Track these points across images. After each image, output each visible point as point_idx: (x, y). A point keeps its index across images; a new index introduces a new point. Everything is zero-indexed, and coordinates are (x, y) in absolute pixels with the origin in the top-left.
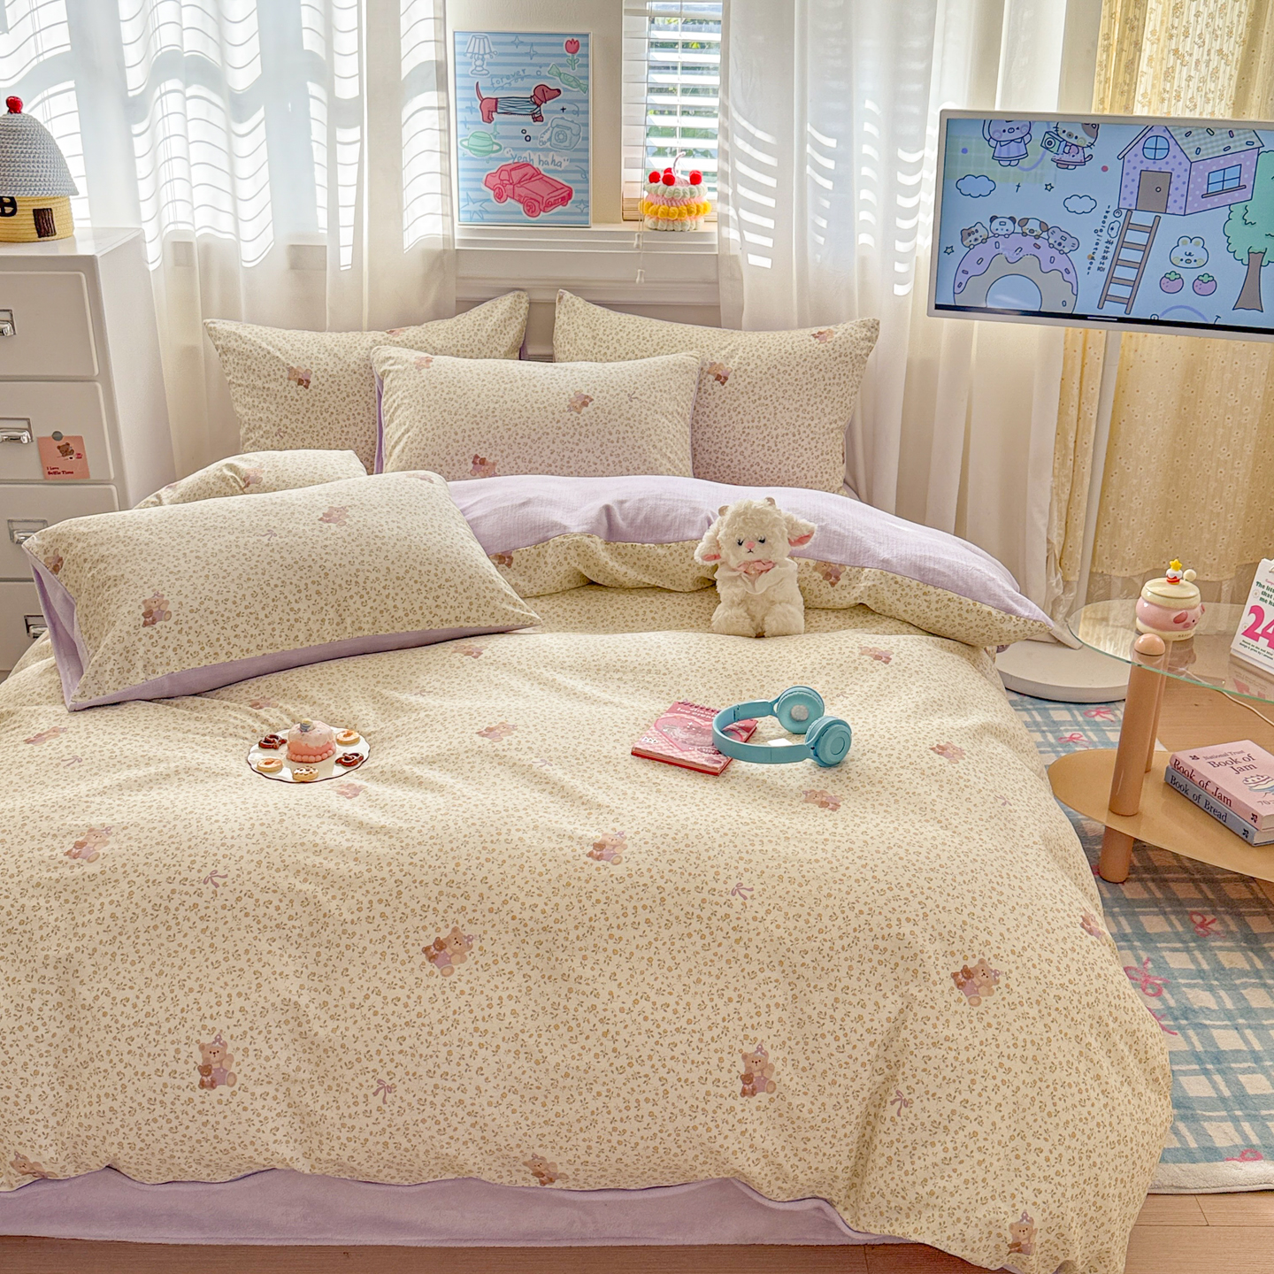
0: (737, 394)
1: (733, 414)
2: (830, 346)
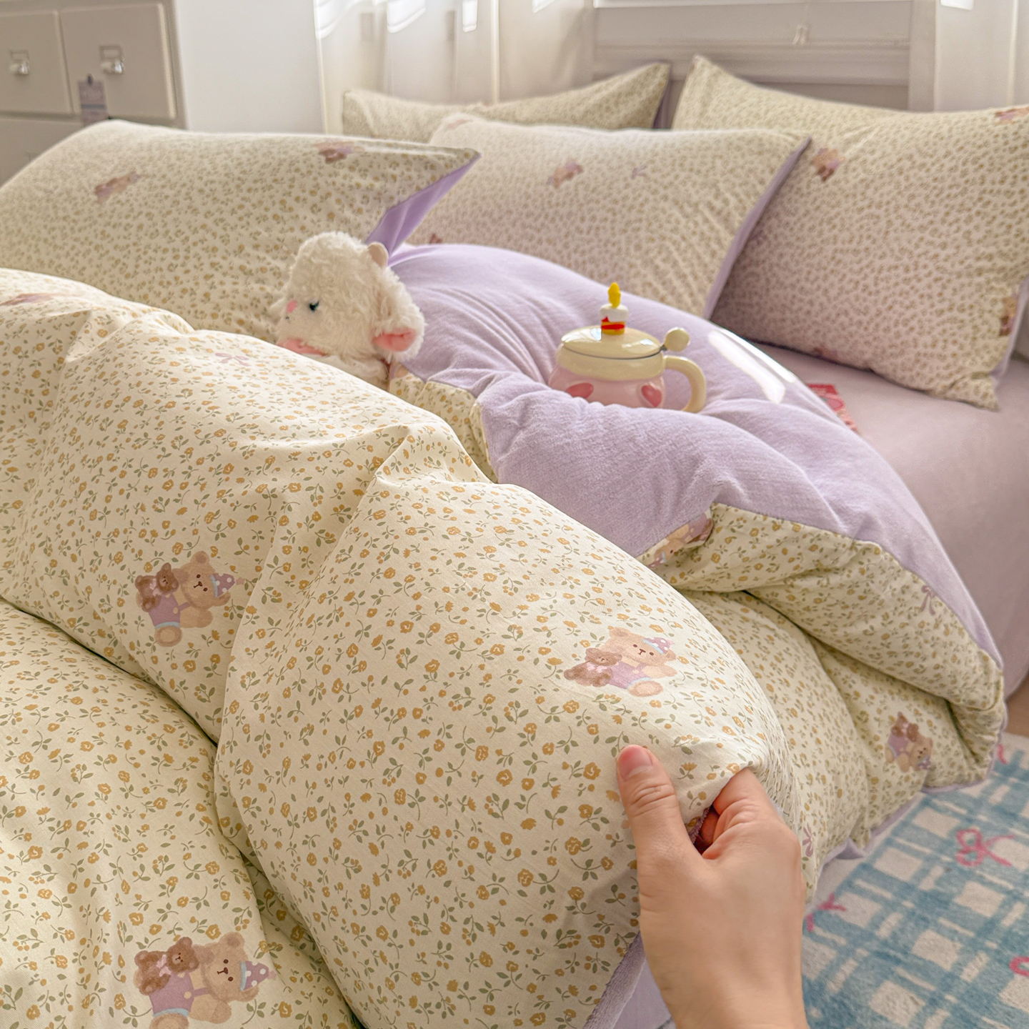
2: (1013, 128)
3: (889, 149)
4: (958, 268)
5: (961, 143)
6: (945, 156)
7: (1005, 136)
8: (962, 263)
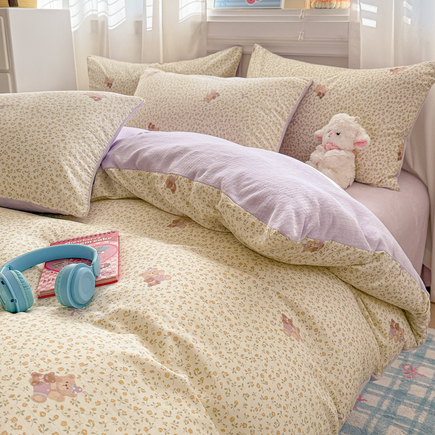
0: (327, 105)
1: (323, 118)
2: (398, 76)
3: (347, 85)
4: (380, 133)
5: (378, 83)
6: (372, 88)
7: (396, 79)
8: (382, 131)
